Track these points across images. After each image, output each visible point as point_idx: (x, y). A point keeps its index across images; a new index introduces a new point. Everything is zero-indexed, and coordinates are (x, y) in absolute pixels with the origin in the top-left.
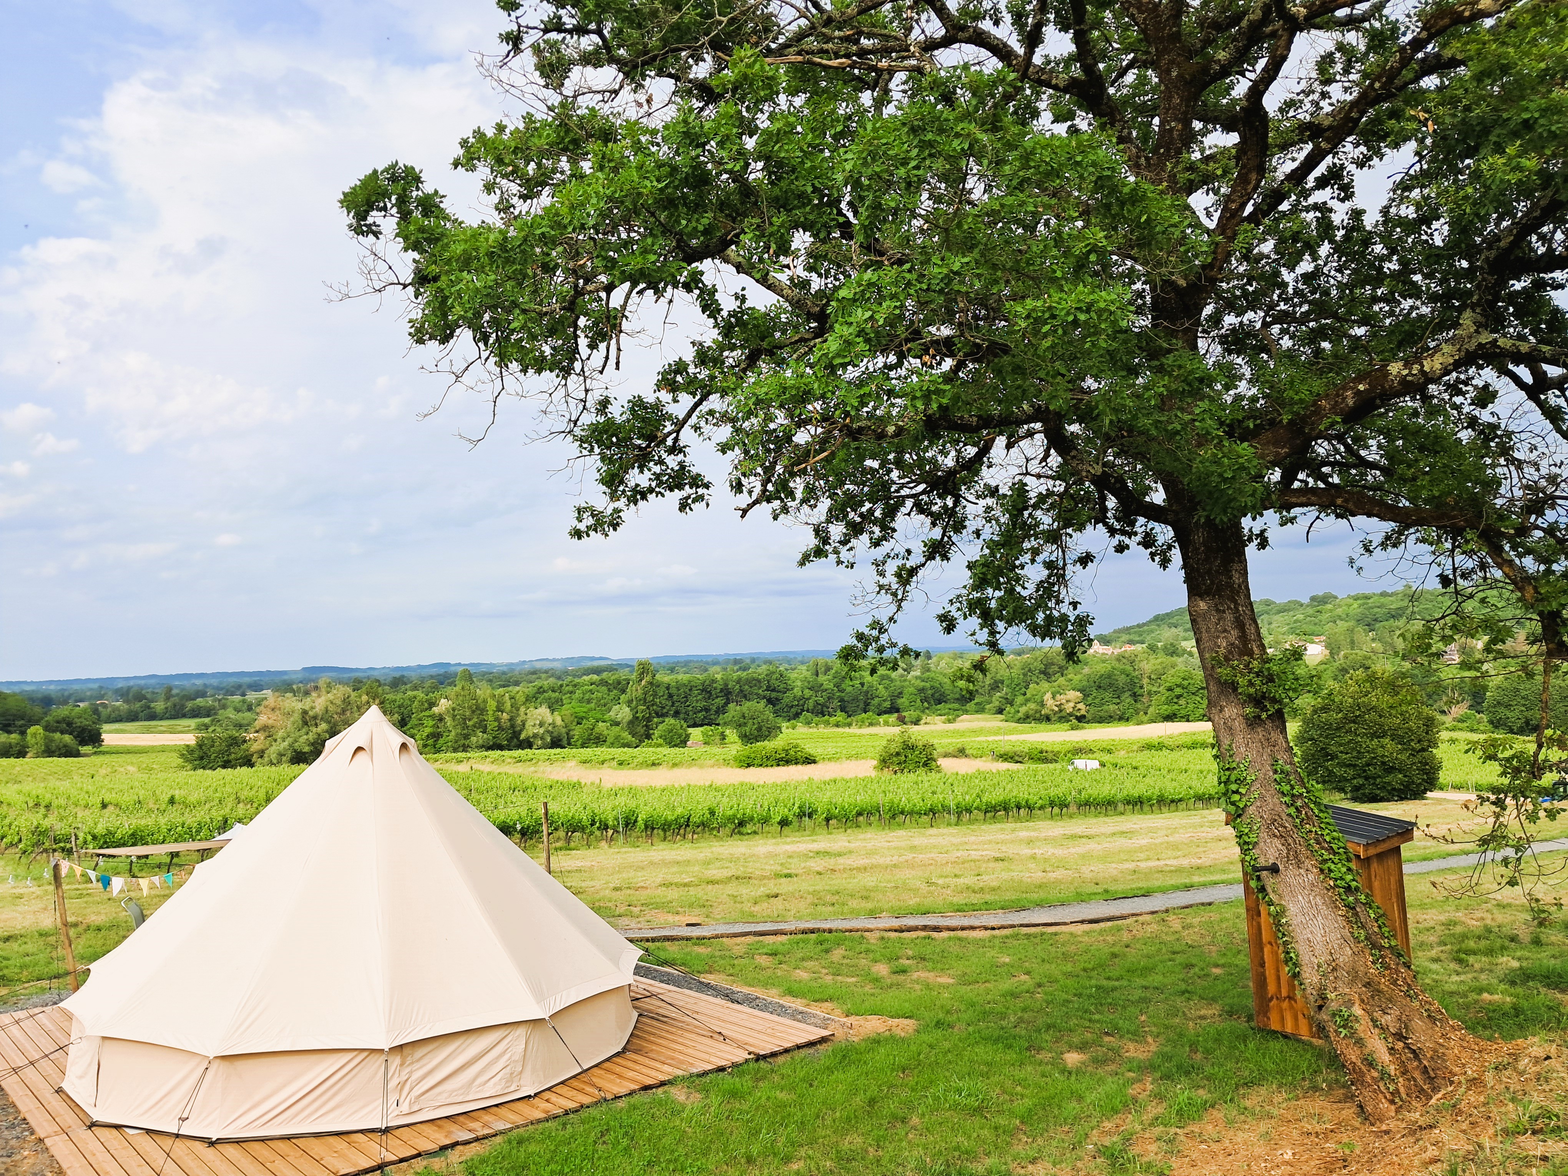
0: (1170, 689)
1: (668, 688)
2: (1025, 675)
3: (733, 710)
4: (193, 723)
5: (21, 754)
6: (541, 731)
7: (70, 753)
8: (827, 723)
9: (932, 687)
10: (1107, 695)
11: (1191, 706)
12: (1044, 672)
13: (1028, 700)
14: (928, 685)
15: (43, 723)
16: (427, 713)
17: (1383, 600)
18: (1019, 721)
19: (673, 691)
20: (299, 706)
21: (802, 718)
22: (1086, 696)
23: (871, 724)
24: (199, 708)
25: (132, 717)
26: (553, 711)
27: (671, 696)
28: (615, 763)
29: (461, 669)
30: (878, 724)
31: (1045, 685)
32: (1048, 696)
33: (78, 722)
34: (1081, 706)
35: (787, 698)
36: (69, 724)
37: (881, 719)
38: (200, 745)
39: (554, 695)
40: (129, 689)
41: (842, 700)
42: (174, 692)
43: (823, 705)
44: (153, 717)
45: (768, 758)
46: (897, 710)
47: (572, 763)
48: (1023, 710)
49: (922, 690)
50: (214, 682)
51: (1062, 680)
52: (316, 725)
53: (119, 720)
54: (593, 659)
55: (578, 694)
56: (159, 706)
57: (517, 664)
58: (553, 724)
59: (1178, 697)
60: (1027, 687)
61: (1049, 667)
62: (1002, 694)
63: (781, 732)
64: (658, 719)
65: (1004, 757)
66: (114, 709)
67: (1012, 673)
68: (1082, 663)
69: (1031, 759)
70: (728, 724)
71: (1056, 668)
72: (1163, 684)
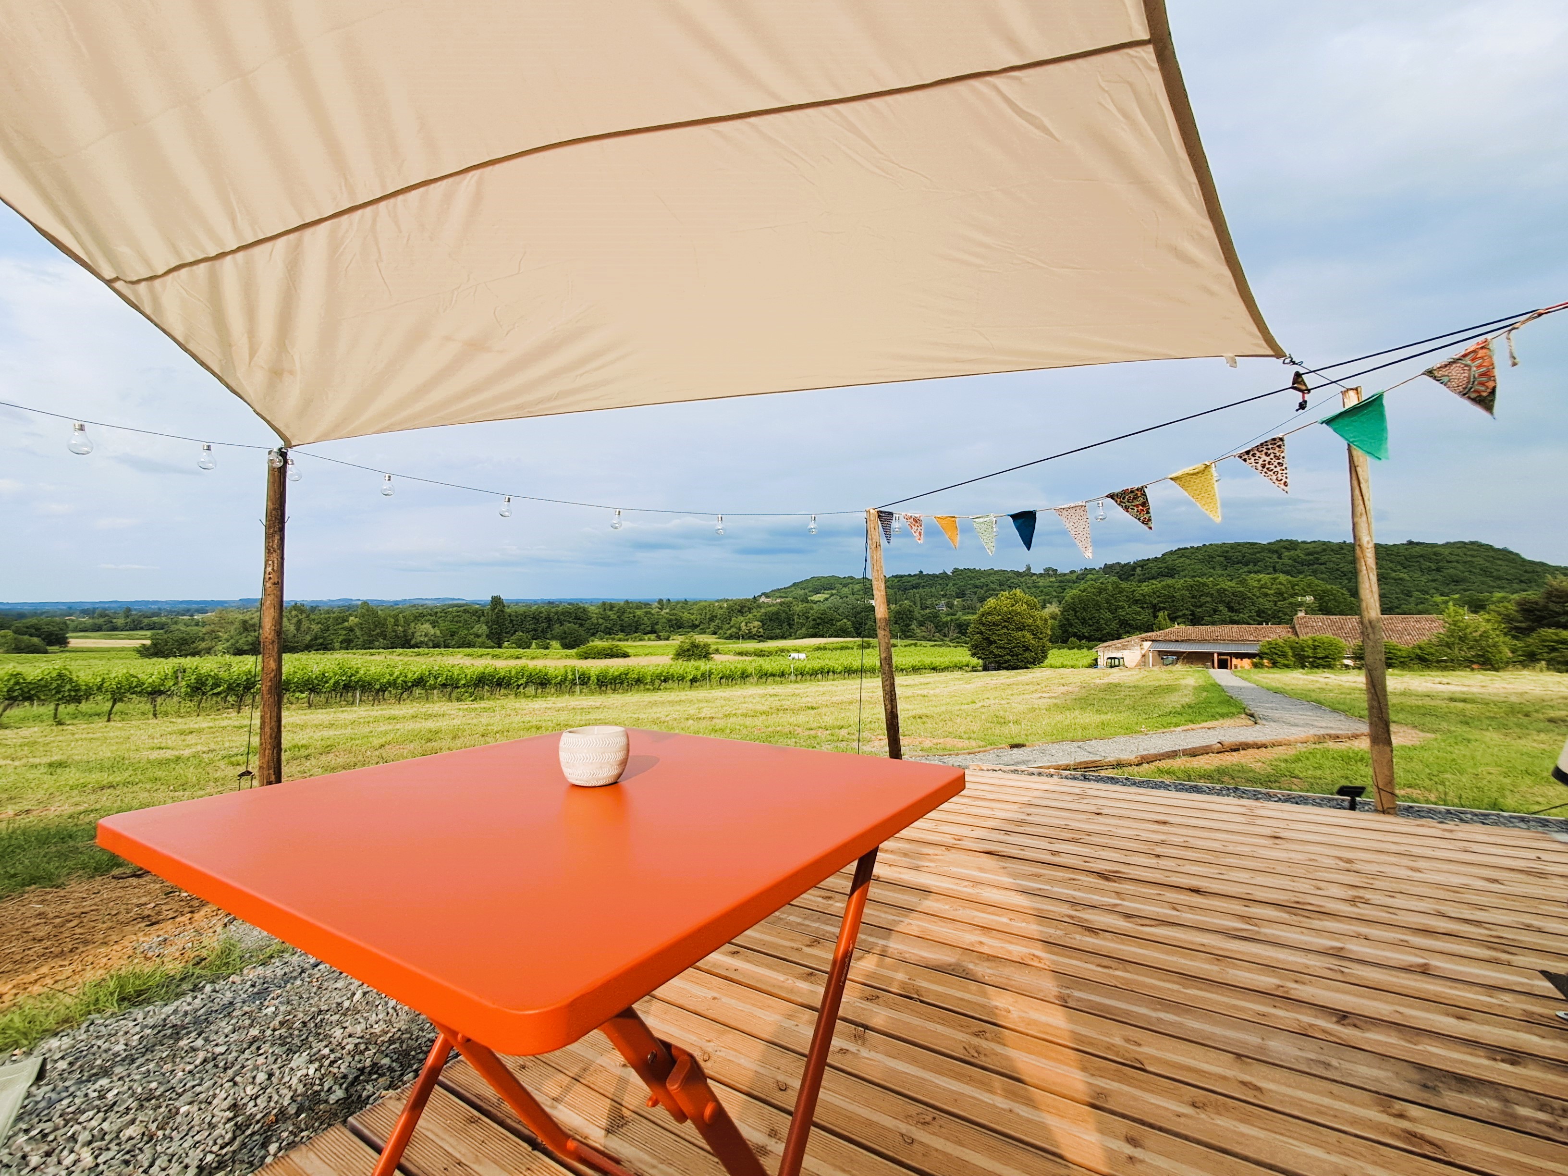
0: (814, 620)
1: (510, 616)
2: (729, 613)
3: (557, 629)
4: (149, 633)
6: (426, 639)
7: (34, 649)
8: (613, 639)
9: (676, 619)
10: (775, 625)
11: (825, 630)
12: (739, 611)
13: (732, 627)
14: (673, 617)
15: (13, 628)
16: (340, 626)
17: (909, 579)
18: (726, 638)
19: (514, 618)
20: (241, 617)
21: (598, 636)
22: (764, 625)
23: (640, 640)
24: (155, 623)
25: (97, 628)
26: (434, 627)
27: (512, 621)
28: (490, 656)
29: (360, 603)
30: (644, 640)
31: (741, 618)
32: (743, 624)
33: (46, 628)
34: (761, 630)
35: (587, 624)
36: (37, 629)
37: (646, 637)
38: (155, 645)
39: (432, 618)
40: (95, 609)
41: (622, 626)
42: (133, 612)
43: (610, 629)
44: (115, 629)
45: (599, 654)
46: (655, 632)
47: (460, 656)
48: (729, 632)
49: (670, 621)
50: (168, 607)
51: (750, 616)
53: (85, 630)
54: (453, 599)
55: (450, 617)
56: (120, 622)
58: (435, 636)
59: (818, 624)
60: (730, 620)
61: (742, 608)
62: (716, 623)
63: (593, 641)
64: (506, 633)
65: (741, 654)
66: (81, 623)
67: (721, 612)
68: (759, 606)
69: (756, 655)
70: (553, 638)
71: (747, 609)
72: (808, 618)
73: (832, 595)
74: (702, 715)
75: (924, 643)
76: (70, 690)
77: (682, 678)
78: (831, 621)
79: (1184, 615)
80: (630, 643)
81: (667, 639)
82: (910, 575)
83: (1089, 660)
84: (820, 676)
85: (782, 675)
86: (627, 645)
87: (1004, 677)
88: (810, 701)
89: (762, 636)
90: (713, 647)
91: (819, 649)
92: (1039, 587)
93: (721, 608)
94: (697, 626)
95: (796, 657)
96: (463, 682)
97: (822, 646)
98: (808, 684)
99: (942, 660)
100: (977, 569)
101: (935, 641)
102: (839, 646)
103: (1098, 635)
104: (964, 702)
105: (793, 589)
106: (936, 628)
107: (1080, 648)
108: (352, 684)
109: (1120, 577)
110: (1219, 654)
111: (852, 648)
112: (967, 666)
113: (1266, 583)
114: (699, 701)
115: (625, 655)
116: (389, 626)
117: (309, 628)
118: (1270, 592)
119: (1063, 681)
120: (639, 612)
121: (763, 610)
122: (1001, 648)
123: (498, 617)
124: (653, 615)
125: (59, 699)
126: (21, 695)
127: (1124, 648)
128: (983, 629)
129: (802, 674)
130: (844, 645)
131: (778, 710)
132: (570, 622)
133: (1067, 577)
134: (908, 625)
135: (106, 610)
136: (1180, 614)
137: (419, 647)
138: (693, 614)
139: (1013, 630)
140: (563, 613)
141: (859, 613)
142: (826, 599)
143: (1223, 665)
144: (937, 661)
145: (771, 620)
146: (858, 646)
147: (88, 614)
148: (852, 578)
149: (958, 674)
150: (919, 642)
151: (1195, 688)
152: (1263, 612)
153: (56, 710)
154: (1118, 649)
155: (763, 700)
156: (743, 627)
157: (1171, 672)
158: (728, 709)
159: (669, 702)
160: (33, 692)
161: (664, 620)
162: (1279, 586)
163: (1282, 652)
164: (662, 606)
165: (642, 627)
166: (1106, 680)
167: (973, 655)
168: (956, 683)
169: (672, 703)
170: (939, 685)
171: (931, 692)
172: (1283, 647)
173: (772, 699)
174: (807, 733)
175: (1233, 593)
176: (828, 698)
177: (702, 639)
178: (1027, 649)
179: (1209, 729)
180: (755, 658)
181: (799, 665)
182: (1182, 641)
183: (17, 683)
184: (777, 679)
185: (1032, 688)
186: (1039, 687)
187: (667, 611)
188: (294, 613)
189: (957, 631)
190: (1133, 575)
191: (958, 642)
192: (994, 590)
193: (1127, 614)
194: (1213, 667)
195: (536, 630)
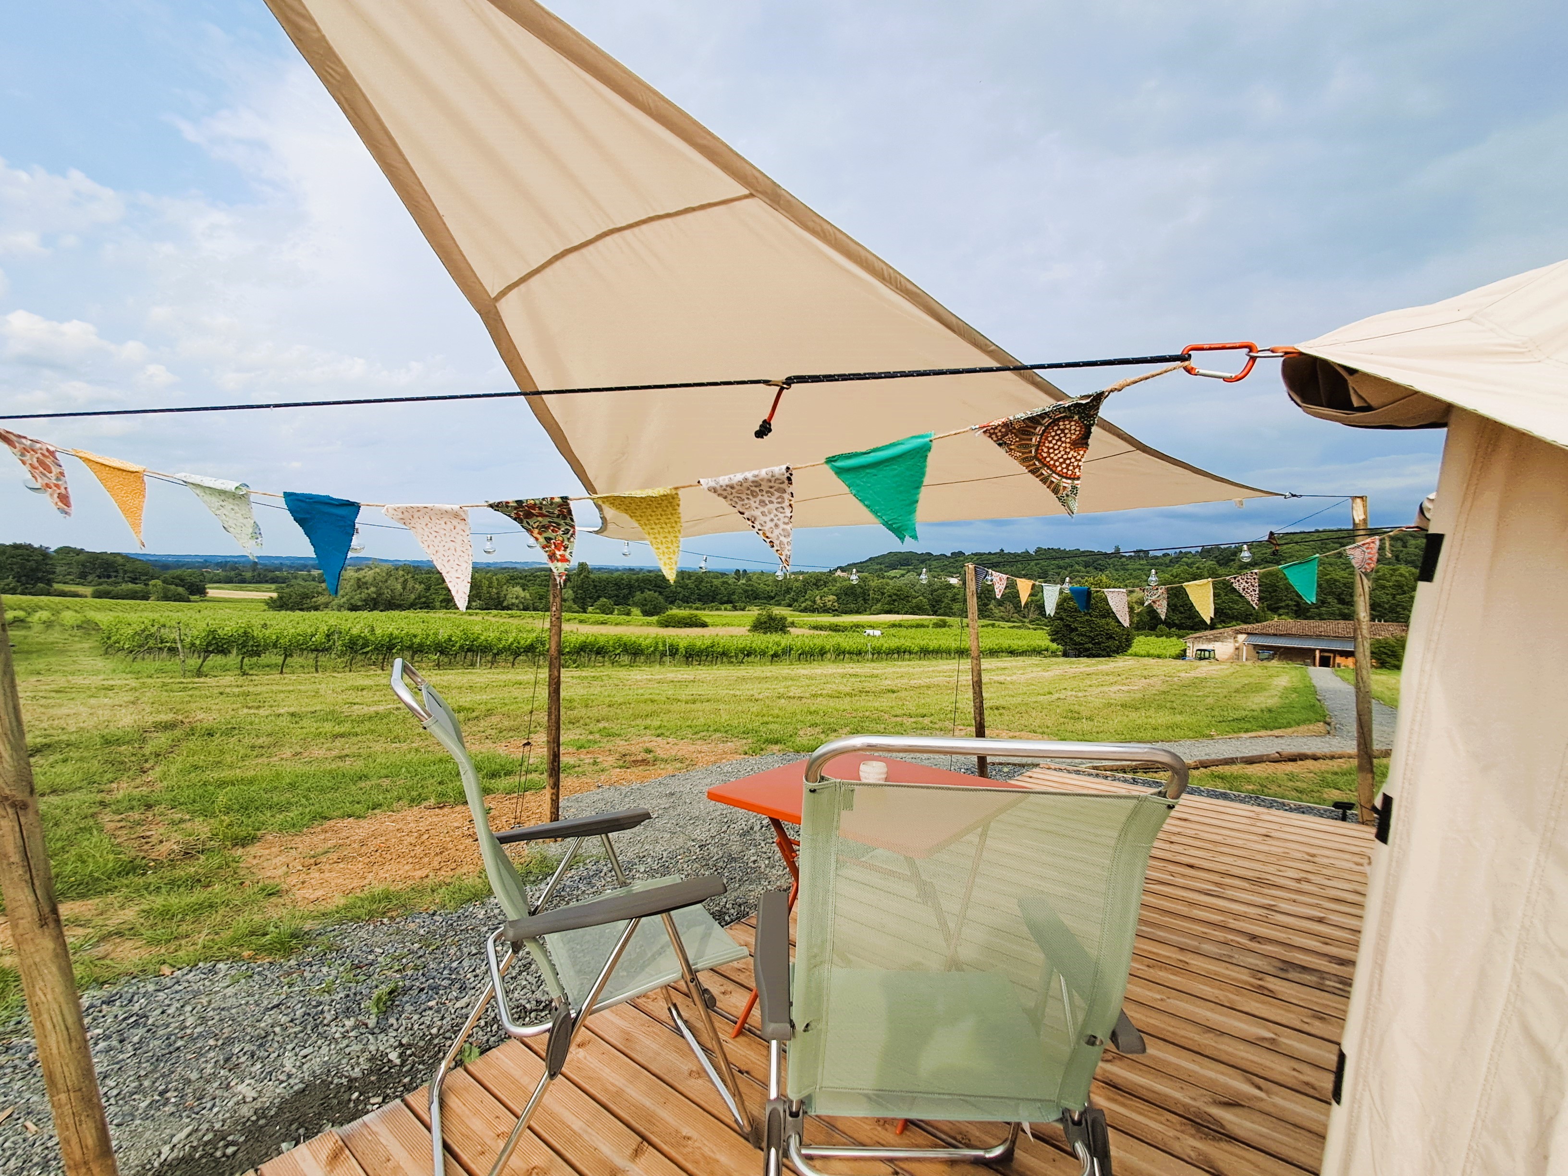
0: (890, 596)
2: (805, 586)
3: (638, 596)
4: (273, 586)
5: (145, 597)
6: (517, 601)
7: (179, 598)
8: (691, 608)
9: (752, 590)
10: (851, 599)
11: (901, 606)
12: (815, 584)
13: (806, 600)
14: (750, 588)
15: (162, 578)
17: (989, 557)
18: (801, 611)
21: (676, 604)
22: (839, 599)
23: (717, 609)
24: (279, 577)
25: (229, 581)
26: (524, 590)
27: (595, 586)
28: (577, 621)
30: (720, 609)
31: (816, 592)
32: (818, 598)
33: (188, 579)
34: (836, 604)
35: (666, 593)
36: (182, 580)
37: (723, 607)
38: (280, 598)
39: (521, 581)
40: (227, 562)
41: (699, 595)
42: (259, 567)
43: (688, 597)
44: (243, 581)
45: (679, 623)
46: (731, 602)
48: (803, 605)
49: (746, 591)
50: (288, 562)
51: (826, 589)
52: (367, 589)
53: (219, 582)
55: (538, 581)
56: (248, 575)
57: (493, 564)
58: (524, 598)
59: (894, 601)
60: (806, 593)
61: (818, 581)
62: (791, 596)
63: (671, 609)
64: (590, 598)
65: (816, 628)
66: (215, 575)
67: (797, 584)
68: (835, 580)
69: (830, 630)
70: (635, 604)
71: (822, 582)
72: (883, 594)
73: (909, 572)
74: (791, 694)
75: (1002, 624)
76: (252, 646)
77: (763, 653)
78: (907, 598)
79: (1288, 605)
80: (707, 612)
81: (743, 609)
82: (990, 553)
83: (1176, 651)
84: (896, 656)
85: (859, 653)
86: (705, 615)
87: (1084, 665)
88: (887, 683)
89: (836, 610)
90: (790, 620)
91: (894, 626)
92: (1127, 570)
93: (797, 580)
94: (773, 598)
95: (872, 634)
96: (567, 650)
97: (897, 623)
98: (884, 663)
99: (1020, 643)
100: (1062, 549)
101: (1014, 622)
102: (914, 623)
103: (1189, 623)
104: (1041, 692)
105: (869, 564)
106: (1016, 608)
107: (1169, 636)
108: (475, 648)
109: (1218, 562)
110: (1322, 651)
111: (928, 627)
112: (1047, 650)
113: (1384, 574)
114: (785, 678)
115: (704, 625)
116: (485, 588)
117: (414, 587)
118: (1388, 584)
119: (1145, 673)
120: (716, 582)
121: (838, 585)
122: (1082, 635)
123: (583, 583)
124: (729, 585)
125: (245, 653)
126: (216, 649)
127: (1216, 639)
128: (1064, 615)
129: (879, 654)
130: (920, 622)
131: (860, 691)
132: (650, 590)
133: (1160, 560)
134: (986, 605)
135: (236, 563)
136: (1283, 604)
137: (511, 609)
138: (768, 586)
139: (1096, 617)
140: (643, 581)
141: (936, 590)
142: (903, 575)
143: (1325, 662)
144: (1016, 644)
145: (846, 594)
146: (934, 624)
147: (221, 567)
148: (929, 554)
149: (1035, 660)
150: (997, 623)
151: (1286, 688)
152: (1379, 606)
153: (242, 662)
154: (1209, 640)
155: (845, 680)
156: (819, 601)
157: (1266, 668)
158: (814, 690)
159: (757, 678)
160: (225, 646)
161: (740, 591)
162: (1400, 578)
163: (1392, 651)
164: (739, 577)
165: (719, 597)
166: (1193, 674)
167: (1053, 641)
168: (1035, 669)
169: (760, 680)
170: (1015, 671)
171: (1008, 679)
172: (1394, 647)
173: (853, 679)
174: (894, 719)
175: (1345, 584)
176: (906, 681)
177: (778, 611)
178: (1110, 637)
179: (1277, 737)
180: (830, 633)
181: (876, 643)
182: (1281, 635)
183: (214, 638)
184: (854, 657)
185: (1112, 679)
186: (1119, 678)
187: (744, 581)
188: (401, 573)
189: (1037, 612)
190: (1234, 560)
191: (1038, 624)
192: (1079, 572)
193: (1223, 602)
194: (1314, 665)
195: (617, 596)
